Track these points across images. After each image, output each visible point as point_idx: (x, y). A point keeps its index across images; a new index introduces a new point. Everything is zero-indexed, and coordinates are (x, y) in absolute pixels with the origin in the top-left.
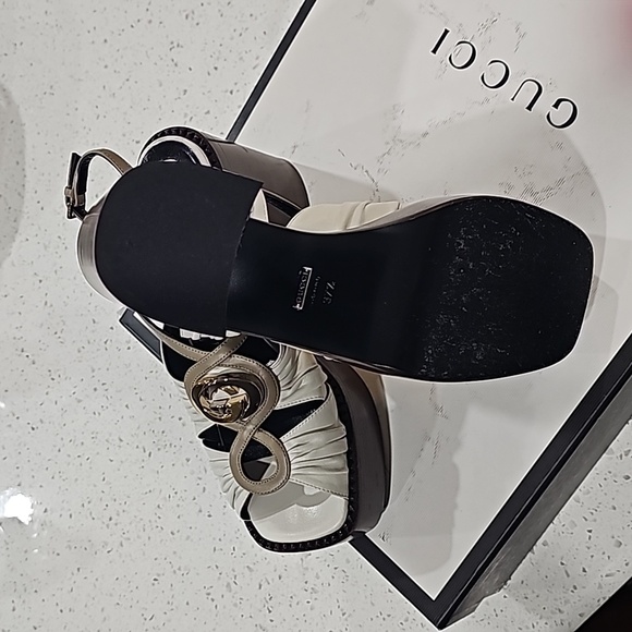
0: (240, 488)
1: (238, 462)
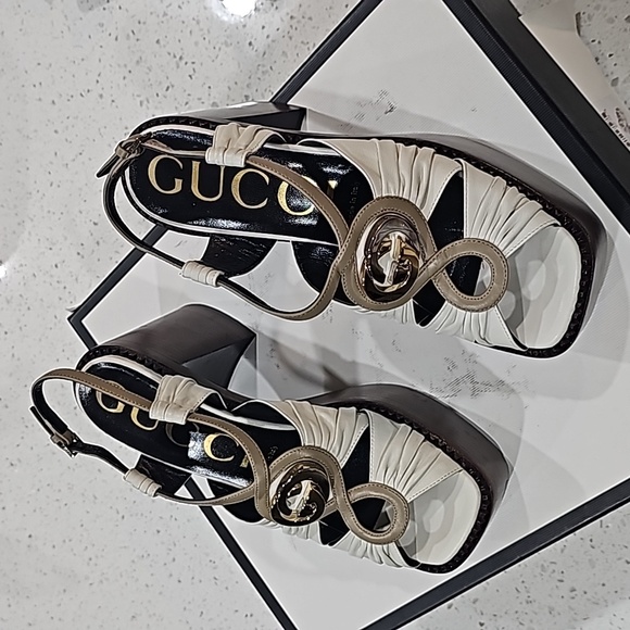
0: (385, 546)
1: (361, 529)
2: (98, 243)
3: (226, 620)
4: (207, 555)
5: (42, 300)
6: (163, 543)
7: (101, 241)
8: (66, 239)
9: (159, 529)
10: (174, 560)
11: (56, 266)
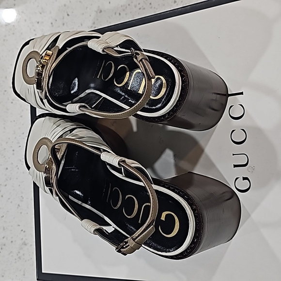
2: (64, 24)
3: (12, 226)
4: (22, 193)
5: (22, 33)
6: (6, 175)
7: (65, 24)
8: (50, 13)
9: (8, 168)
10: (6, 185)
11: (38, 23)
